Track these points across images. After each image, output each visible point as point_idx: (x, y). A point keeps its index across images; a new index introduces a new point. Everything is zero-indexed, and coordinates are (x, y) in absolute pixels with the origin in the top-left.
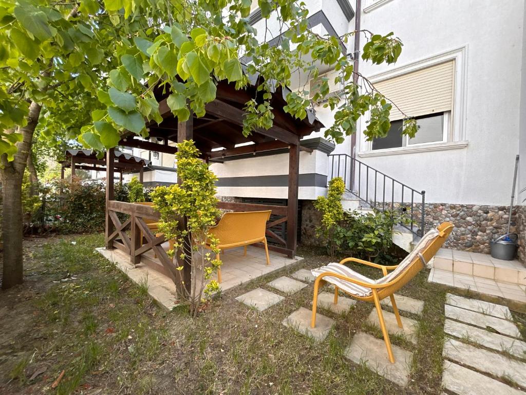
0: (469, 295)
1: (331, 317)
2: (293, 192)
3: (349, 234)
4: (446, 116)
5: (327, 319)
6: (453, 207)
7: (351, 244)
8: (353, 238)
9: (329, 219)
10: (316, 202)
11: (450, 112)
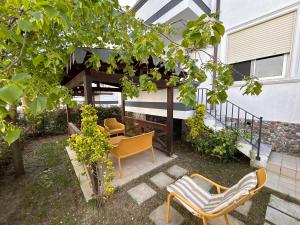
0: (288, 199)
1: (182, 213)
2: (170, 113)
3: (207, 144)
4: (285, 56)
5: (179, 215)
6: (287, 125)
7: (207, 151)
8: (208, 147)
9: (194, 132)
10: (187, 121)
11: (289, 53)
